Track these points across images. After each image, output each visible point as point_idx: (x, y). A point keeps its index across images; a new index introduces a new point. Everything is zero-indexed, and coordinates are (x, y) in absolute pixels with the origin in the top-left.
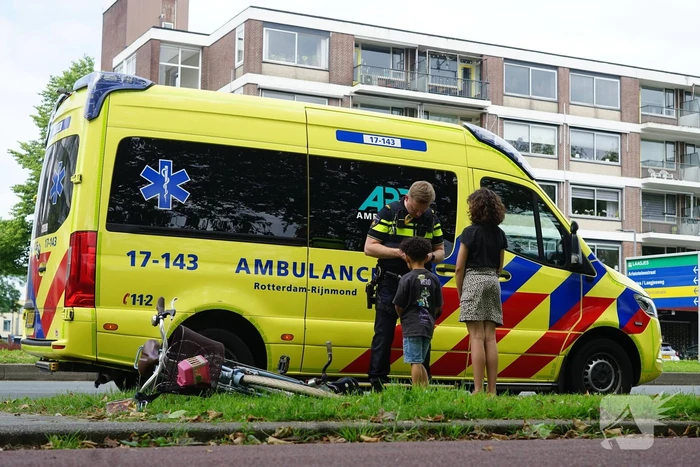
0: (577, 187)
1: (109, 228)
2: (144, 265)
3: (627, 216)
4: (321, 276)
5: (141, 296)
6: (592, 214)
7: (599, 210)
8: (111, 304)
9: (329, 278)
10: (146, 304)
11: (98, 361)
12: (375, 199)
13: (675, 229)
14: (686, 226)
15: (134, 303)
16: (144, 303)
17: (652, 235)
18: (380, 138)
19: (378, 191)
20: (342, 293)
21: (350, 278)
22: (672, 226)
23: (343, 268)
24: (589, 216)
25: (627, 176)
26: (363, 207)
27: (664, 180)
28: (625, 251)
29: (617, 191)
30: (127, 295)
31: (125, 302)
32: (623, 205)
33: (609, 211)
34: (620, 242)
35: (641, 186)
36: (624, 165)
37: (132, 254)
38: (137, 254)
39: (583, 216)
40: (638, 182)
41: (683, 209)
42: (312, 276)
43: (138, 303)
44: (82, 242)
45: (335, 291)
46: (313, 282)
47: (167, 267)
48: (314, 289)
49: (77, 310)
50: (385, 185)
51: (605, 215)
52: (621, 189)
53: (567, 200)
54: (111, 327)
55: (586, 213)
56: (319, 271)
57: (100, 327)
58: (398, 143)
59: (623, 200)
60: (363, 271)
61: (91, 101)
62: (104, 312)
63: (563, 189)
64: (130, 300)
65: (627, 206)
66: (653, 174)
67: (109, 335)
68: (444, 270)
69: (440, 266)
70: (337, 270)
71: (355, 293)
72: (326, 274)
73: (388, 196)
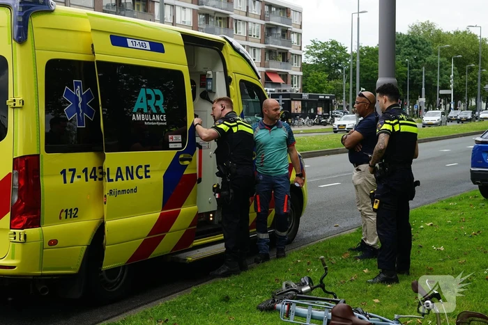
1: (48, 150)
2: (72, 181)
4: (114, 180)
5: (71, 210)
8: (53, 222)
10: (74, 217)
11: (42, 275)
12: (142, 101)
15: (66, 218)
16: (73, 215)
18: (137, 42)
19: (143, 93)
20: (128, 192)
21: (132, 178)
23: (127, 168)
26: (135, 109)
30: (62, 211)
31: (60, 218)
37: (64, 172)
38: (67, 171)
42: (109, 180)
43: (69, 216)
45: (124, 191)
47: (87, 180)
48: (111, 192)
49: (28, 231)
54: (53, 243)
56: (113, 175)
57: (46, 245)
58: (148, 46)
60: (140, 169)
62: (50, 229)
64: (64, 214)
67: (52, 250)
68: (183, 160)
69: (181, 156)
70: (124, 171)
71: (135, 190)
72: (117, 177)
73: (149, 97)
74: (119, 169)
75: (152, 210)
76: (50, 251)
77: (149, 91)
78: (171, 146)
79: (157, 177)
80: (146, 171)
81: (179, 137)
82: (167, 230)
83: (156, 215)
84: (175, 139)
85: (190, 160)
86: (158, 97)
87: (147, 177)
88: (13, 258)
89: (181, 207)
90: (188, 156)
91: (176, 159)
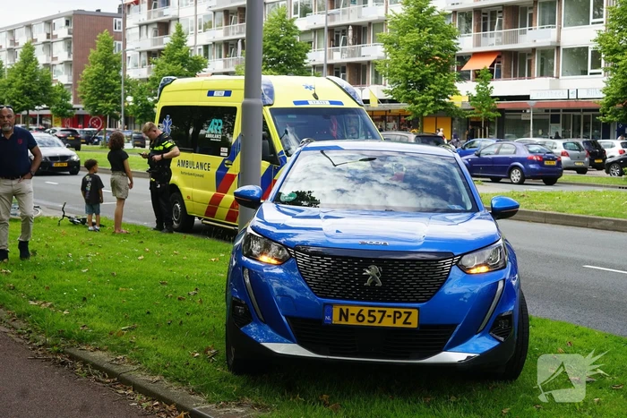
12: (212, 126)
19: (213, 121)
42: (194, 168)
45: (198, 175)
48: (194, 174)
50: (215, 118)
60: (206, 165)
68: (227, 164)
69: (226, 162)
71: (203, 176)
73: (215, 124)
75: (210, 190)
77: (216, 121)
78: (222, 154)
79: (213, 171)
80: (209, 167)
81: (227, 149)
83: (213, 193)
84: (224, 150)
85: (231, 165)
86: (219, 124)
87: (209, 170)
89: (226, 193)
90: (230, 162)
91: (223, 163)
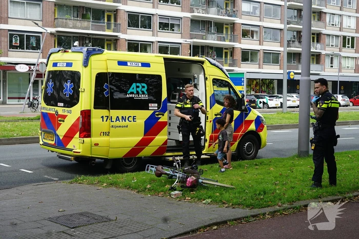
0: (161, 17)
1: (95, 108)
2: (106, 121)
3: (184, 31)
5: (106, 132)
6: (168, 30)
7: (171, 28)
8: (96, 136)
9: (118, 121)
10: (108, 135)
11: (92, 157)
12: (133, 89)
13: (204, 37)
14: (210, 36)
17: (195, 40)
18: (134, 63)
19: (134, 85)
20: (123, 127)
21: (125, 121)
22: (204, 35)
23: (123, 117)
24: (167, 31)
25: (184, 12)
26: (129, 92)
27: (200, 14)
28: (183, 47)
29: (179, 19)
30: (101, 132)
31: (100, 135)
32: (182, 26)
33: (175, 28)
34: (180, 43)
35: (190, 17)
36: (183, 6)
37: (102, 117)
39: (164, 31)
40: (189, 15)
41: (208, 28)
42: (112, 121)
43: (105, 135)
44: (86, 114)
45: (120, 126)
46: (112, 124)
48: (112, 126)
49: (85, 139)
50: (136, 83)
51: (173, 30)
52: (181, 18)
53: (157, 23)
54: (96, 145)
55: (165, 30)
56: (114, 119)
57: (93, 145)
58: (140, 65)
59: (182, 23)
61: (85, 59)
62: (94, 139)
63: (155, 17)
64: (102, 134)
65: (184, 26)
66: (195, 11)
68: (158, 115)
70: (120, 118)
71: (127, 126)
72: (116, 120)
73: (138, 87)
74: (118, 117)
75: (137, 136)
76: (95, 148)
77: (138, 84)
78: (150, 108)
79: (141, 122)
80: (134, 119)
81: (156, 105)
82: (147, 145)
83: (140, 138)
84: (153, 105)
85: (163, 115)
87: (134, 121)
88: (79, 149)
90: (162, 113)
91: (153, 114)
